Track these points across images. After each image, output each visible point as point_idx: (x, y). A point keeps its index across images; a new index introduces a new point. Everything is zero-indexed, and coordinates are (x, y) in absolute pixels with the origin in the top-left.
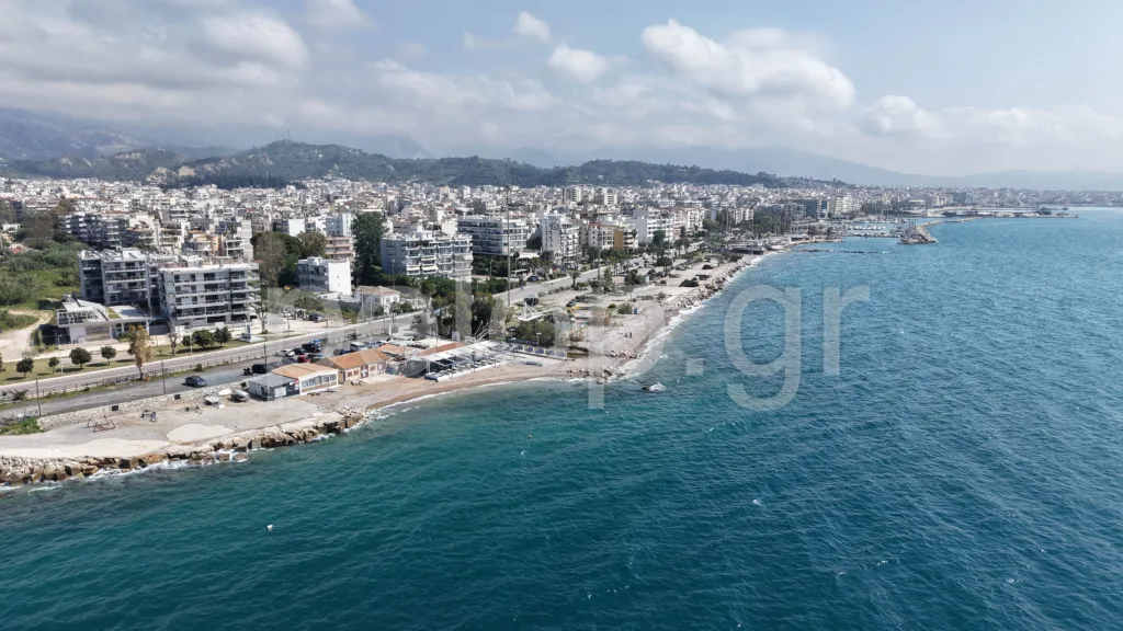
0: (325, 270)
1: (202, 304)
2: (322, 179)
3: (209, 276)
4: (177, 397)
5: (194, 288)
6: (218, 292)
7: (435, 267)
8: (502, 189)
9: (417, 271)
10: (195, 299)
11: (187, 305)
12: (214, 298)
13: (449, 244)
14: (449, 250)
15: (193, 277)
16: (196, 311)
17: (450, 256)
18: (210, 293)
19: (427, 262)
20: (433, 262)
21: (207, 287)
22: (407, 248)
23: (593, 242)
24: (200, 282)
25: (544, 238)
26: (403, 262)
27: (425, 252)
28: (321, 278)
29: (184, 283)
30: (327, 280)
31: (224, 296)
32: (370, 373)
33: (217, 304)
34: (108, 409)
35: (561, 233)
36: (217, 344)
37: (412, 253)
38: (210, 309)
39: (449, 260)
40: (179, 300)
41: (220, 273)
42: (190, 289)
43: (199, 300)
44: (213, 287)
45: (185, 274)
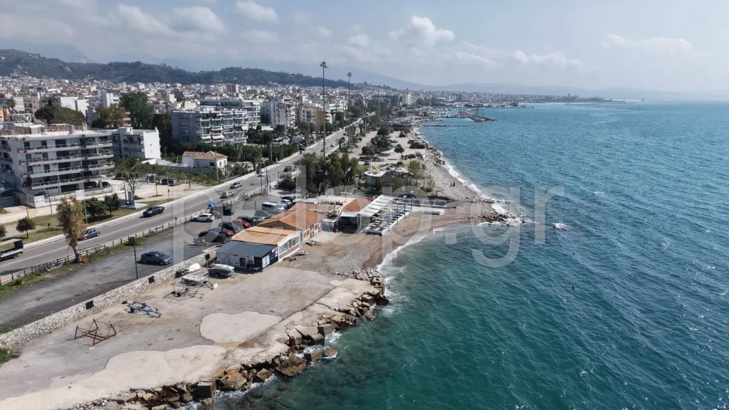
0: (140, 139)
1: (55, 172)
2: (9, 76)
3: (60, 142)
4: (152, 280)
5: (45, 155)
6: (72, 159)
7: (222, 136)
9: (208, 140)
10: (47, 167)
11: (38, 174)
12: (66, 166)
13: (229, 116)
14: (231, 122)
15: (44, 143)
16: (47, 180)
17: (232, 126)
18: (63, 160)
19: (216, 132)
20: (220, 131)
21: (60, 154)
22: (201, 120)
23: (303, 118)
24: (52, 150)
25: (272, 115)
26: (198, 132)
27: (212, 123)
28: (138, 146)
29: (36, 151)
30: (143, 148)
31: (77, 163)
33: (71, 172)
34: (81, 306)
35: (286, 111)
36: (108, 213)
37: (203, 124)
38: (63, 178)
39: (231, 130)
40: (30, 169)
41: (71, 140)
42: (41, 156)
43: (52, 168)
44: (66, 154)
45: (35, 141)
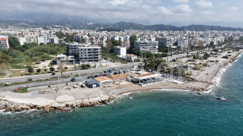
0: (120, 49)
1: (87, 57)
2: (128, 30)
3: (89, 49)
4: (67, 84)
5: (85, 52)
6: (91, 54)
7: (148, 50)
8: (168, 31)
9: (143, 50)
10: (85, 55)
11: (84, 57)
13: (152, 43)
14: (152, 45)
15: (85, 50)
17: (152, 46)
18: (89, 54)
19: (146, 48)
20: (147, 48)
21: (89, 52)
22: (141, 44)
23: (192, 44)
24: (87, 51)
25: (178, 43)
26: (140, 48)
27: (145, 45)
28: (119, 51)
29: (83, 51)
31: (93, 55)
32: (122, 81)
33: (91, 57)
34: (47, 86)
35: (183, 41)
37: (142, 46)
38: (89, 58)
39: (152, 48)
40: (82, 55)
41: (92, 49)
42: (84, 53)
43: (87, 56)
44: (90, 52)
45: (83, 49)
